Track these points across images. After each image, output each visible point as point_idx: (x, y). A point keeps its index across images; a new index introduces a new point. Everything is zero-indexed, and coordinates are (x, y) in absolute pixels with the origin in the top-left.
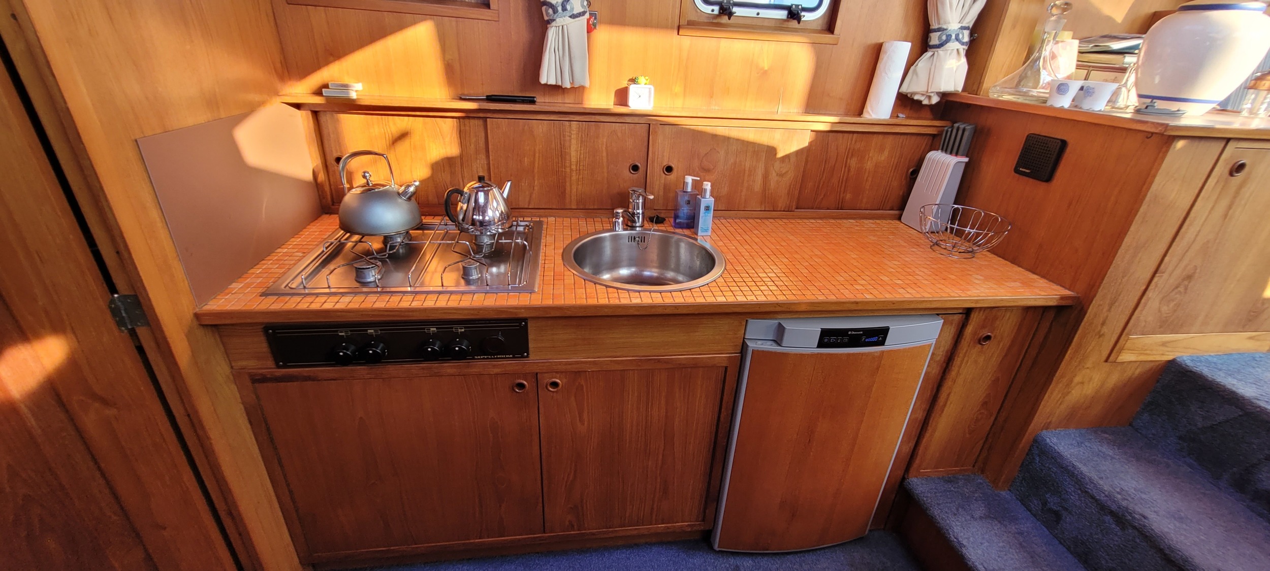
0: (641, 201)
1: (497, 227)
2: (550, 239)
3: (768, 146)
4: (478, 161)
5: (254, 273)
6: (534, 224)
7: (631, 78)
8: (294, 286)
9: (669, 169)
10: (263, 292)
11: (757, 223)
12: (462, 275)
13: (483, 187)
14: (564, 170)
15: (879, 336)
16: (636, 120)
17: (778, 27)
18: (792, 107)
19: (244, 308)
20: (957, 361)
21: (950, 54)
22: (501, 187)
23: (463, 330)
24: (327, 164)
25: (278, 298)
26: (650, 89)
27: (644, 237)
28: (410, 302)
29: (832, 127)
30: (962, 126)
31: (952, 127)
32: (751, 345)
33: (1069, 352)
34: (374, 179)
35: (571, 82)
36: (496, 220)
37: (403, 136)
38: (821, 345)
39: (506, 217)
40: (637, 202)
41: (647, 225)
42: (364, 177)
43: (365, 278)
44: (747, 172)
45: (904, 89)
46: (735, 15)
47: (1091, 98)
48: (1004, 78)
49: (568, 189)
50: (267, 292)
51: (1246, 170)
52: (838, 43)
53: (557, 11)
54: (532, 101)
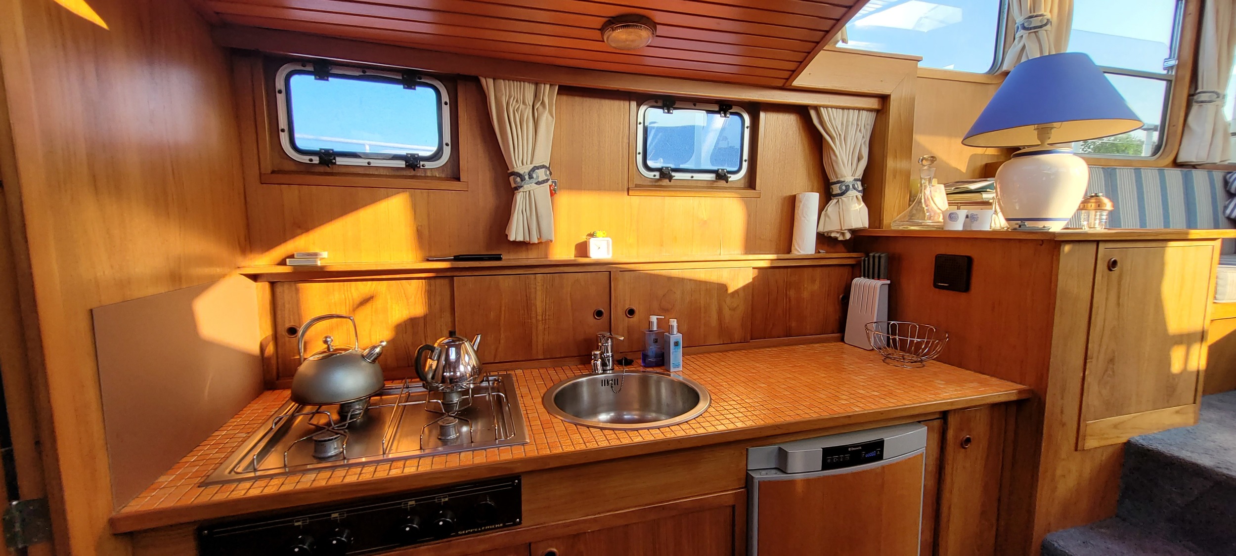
0: (610, 344)
1: (468, 382)
2: (524, 390)
3: (718, 284)
4: (442, 319)
5: (188, 462)
6: (503, 378)
7: (589, 233)
8: (239, 470)
9: (631, 312)
10: (202, 482)
11: (720, 355)
12: (439, 435)
13: (453, 341)
14: (529, 321)
15: (875, 450)
16: (598, 268)
17: (709, 187)
18: (734, 249)
19: (179, 504)
20: (948, 469)
21: (852, 200)
22: (471, 340)
23: (447, 499)
24: (278, 335)
25: (222, 486)
26: (608, 241)
27: (617, 379)
28: (387, 471)
29: (771, 263)
30: (877, 255)
31: (868, 256)
32: (757, 476)
33: (1043, 444)
34: (337, 342)
35: (539, 237)
36: (468, 375)
37: (366, 301)
38: (825, 466)
39: (479, 371)
40: (606, 345)
41: (616, 368)
42: (326, 342)
43: (325, 452)
44: (703, 309)
45: (821, 229)
46: (673, 178)
47: (977, 222)
48: (898, 216)
49: (534, 338)
50: (207, 481)
51: (1119, 264)
52: (760, 196)
53: (525, 179)
54: (498, 258)
